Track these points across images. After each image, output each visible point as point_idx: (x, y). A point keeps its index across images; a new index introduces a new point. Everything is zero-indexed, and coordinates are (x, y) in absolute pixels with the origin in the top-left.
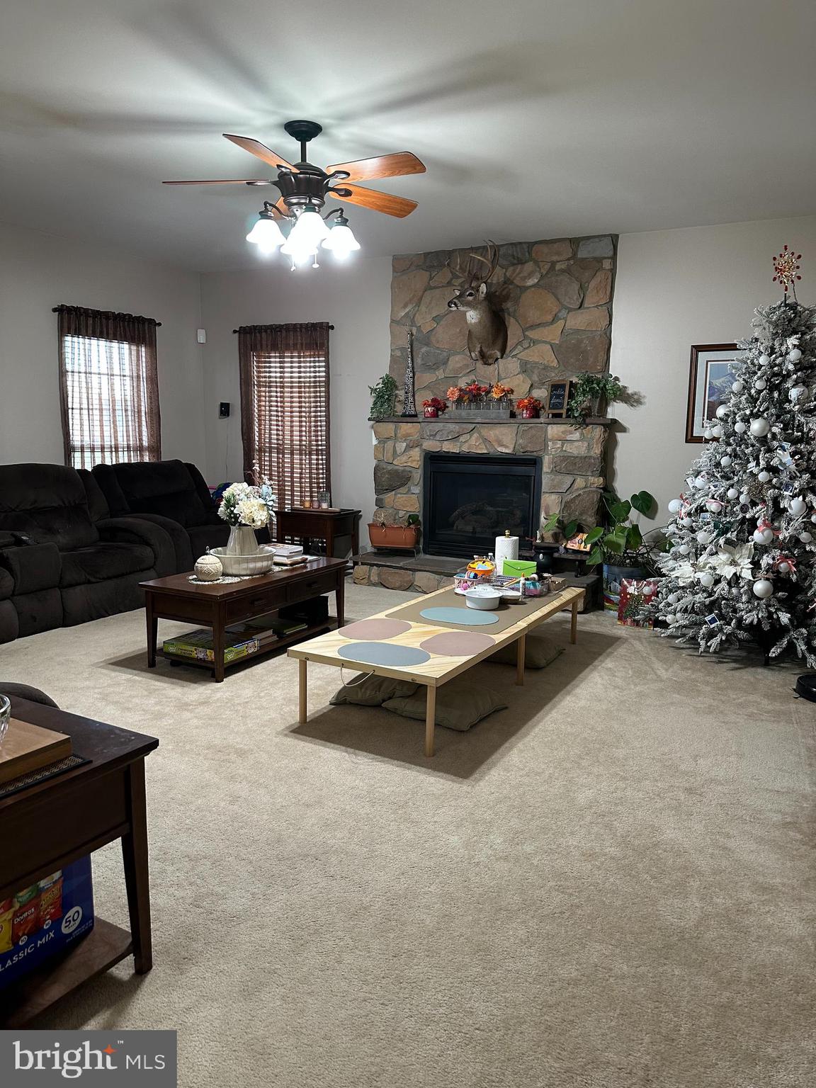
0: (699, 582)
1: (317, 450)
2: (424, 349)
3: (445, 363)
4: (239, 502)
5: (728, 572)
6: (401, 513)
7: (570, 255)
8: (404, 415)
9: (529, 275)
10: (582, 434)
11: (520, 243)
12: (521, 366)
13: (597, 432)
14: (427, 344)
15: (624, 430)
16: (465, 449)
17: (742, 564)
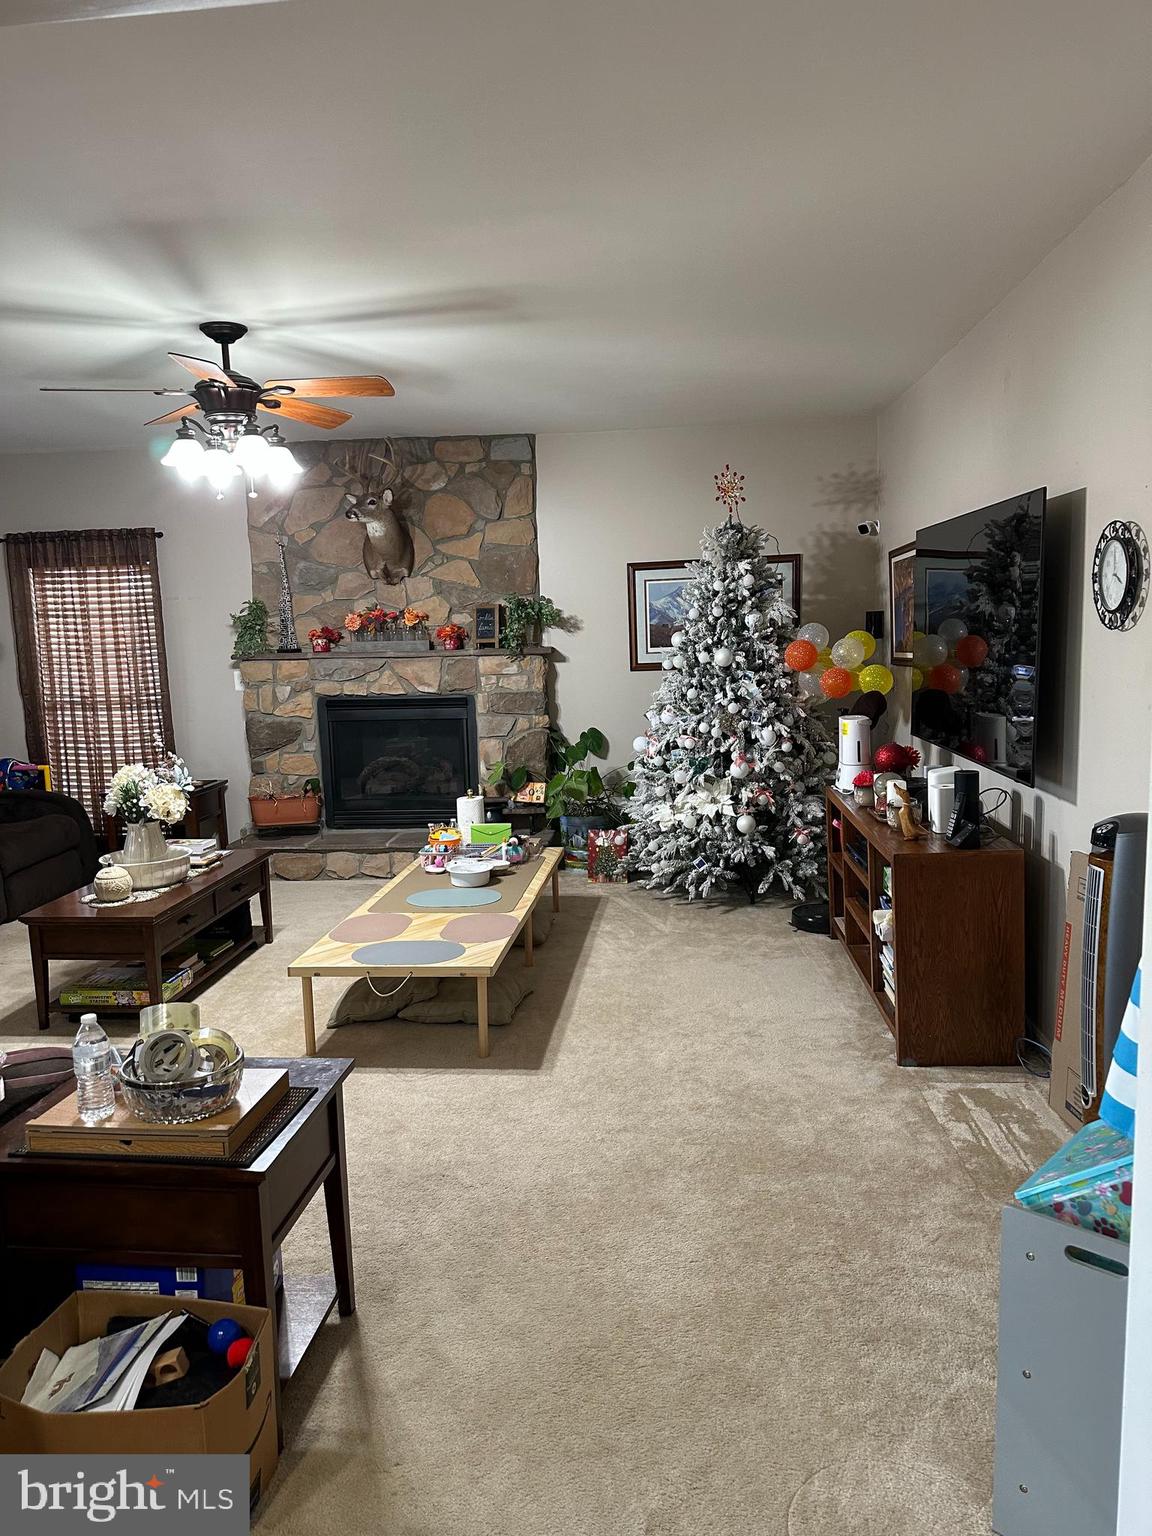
0: (680, 824)
1: (149, 702)
2: (302, 565)
3: (334, 581)
4: (145, 791)
5: (710, 810)
6: (292, 779)
7: (481, 456)
8: (281, 651)
9: (434, 477)
10: (519, 666)
11: (419, 438)
12: (435, 587)
13: (537, 664)
14: (305, 559)
15: (563, 659)
16: (375, 690)
17: (721, 800)
